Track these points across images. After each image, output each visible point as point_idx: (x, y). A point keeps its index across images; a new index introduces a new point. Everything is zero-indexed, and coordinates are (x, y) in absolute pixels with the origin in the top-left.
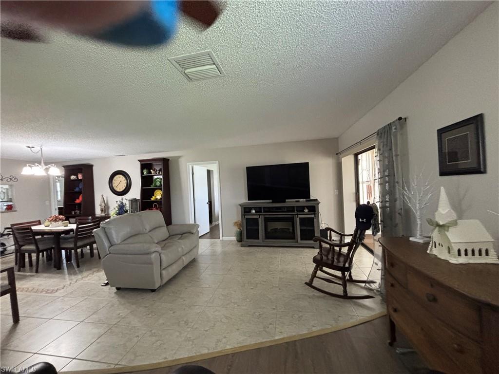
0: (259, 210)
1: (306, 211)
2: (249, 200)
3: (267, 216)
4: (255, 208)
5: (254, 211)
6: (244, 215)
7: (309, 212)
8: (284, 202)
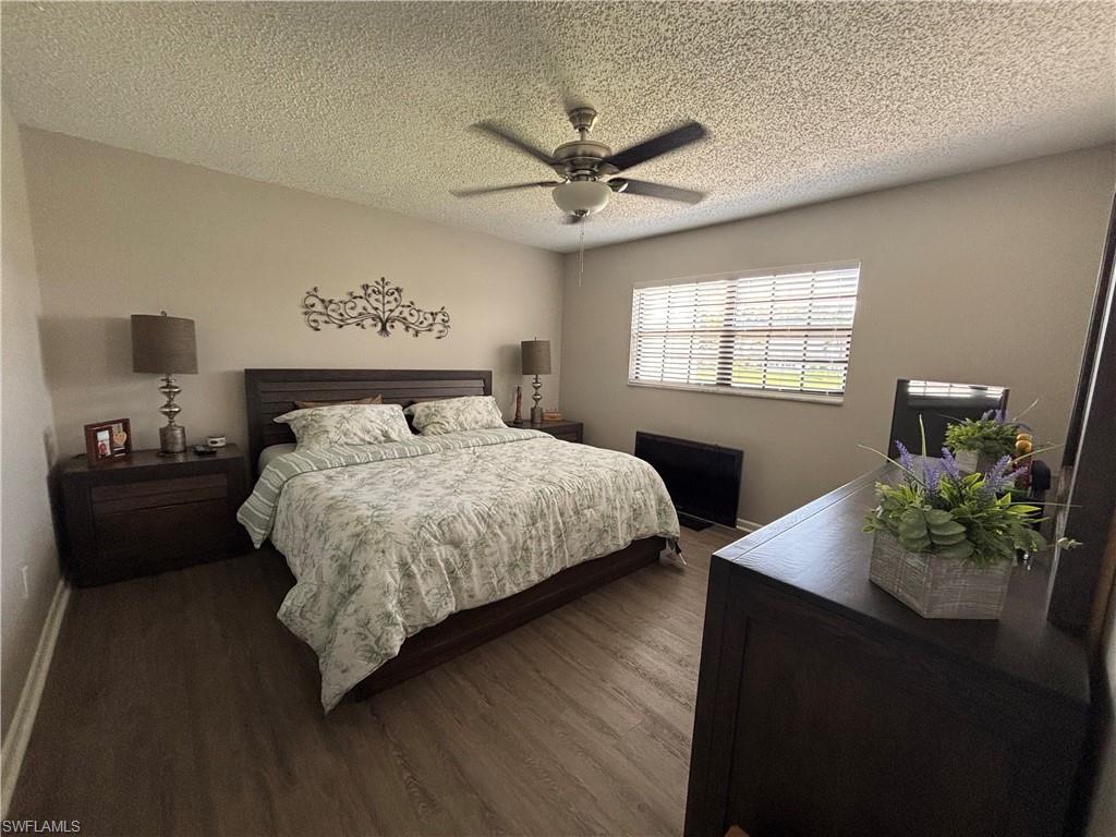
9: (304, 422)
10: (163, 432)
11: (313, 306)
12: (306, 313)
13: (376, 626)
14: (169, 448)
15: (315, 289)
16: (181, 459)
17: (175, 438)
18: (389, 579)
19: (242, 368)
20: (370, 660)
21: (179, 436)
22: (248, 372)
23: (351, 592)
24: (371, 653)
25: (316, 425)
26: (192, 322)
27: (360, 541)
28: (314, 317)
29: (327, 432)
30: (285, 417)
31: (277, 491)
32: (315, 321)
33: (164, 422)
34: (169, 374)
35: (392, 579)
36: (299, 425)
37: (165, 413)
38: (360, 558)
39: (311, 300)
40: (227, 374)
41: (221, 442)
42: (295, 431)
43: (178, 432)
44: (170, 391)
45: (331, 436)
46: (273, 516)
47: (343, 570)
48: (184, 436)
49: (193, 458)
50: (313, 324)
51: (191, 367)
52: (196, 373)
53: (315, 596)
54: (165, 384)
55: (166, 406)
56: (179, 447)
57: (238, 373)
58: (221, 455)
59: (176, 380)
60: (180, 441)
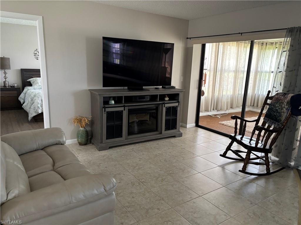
0: (118, 100)
1: (167, 99)
2: (104, 86)
3: (130, 108)
4: (114, 98)
5: (113, 102)
6: (105, 108)
7: (169, 100)
8: (142, 90)
9: (33, 81)
10: (4, 82)
11: (36, 53)
12: (35, 55)
13: (36, 108)
14: (6, 85)
15: (37, 49)
16: (8, 87)
17: (6, 83)
18: (39, 102)
19: (20, 69)
20: (35, 113)
21: (7, 83)
22: (21, 69)
23: (33, 103)
24: (36, 112)
25: (36, 82)
26: (9, 58)
27: (35, 96)
28: (36, 56)
29: (38, 83)
30: (29, 80)
31: (25, 93)
32: (37, 57)
33: (4, 80)
34: (5, 70)
35: (40, 102)
36: (32, 82)
37: (4, 78)
38: (35, 98)
39: (36, 52)
40: (17, 70)
41: (16, 85)
42: (31, 83)
43: (7, 82)
44: (5, 73)
45: (39, 84)
46: (25, 98)
47: (32, 100)
48: (8, 83)
49: (10, 87)
50: (37, 58)
51: (9, 68)
52: (10, 69)
53: (28, 104)
54: (4, 72)
55: (5, 76)
56: (7, 85)
57: (19, 70)
58: (16, 87)
59: (6, 71)
60: (7, 84)
